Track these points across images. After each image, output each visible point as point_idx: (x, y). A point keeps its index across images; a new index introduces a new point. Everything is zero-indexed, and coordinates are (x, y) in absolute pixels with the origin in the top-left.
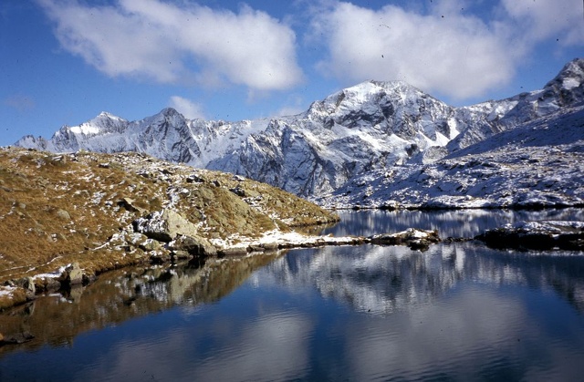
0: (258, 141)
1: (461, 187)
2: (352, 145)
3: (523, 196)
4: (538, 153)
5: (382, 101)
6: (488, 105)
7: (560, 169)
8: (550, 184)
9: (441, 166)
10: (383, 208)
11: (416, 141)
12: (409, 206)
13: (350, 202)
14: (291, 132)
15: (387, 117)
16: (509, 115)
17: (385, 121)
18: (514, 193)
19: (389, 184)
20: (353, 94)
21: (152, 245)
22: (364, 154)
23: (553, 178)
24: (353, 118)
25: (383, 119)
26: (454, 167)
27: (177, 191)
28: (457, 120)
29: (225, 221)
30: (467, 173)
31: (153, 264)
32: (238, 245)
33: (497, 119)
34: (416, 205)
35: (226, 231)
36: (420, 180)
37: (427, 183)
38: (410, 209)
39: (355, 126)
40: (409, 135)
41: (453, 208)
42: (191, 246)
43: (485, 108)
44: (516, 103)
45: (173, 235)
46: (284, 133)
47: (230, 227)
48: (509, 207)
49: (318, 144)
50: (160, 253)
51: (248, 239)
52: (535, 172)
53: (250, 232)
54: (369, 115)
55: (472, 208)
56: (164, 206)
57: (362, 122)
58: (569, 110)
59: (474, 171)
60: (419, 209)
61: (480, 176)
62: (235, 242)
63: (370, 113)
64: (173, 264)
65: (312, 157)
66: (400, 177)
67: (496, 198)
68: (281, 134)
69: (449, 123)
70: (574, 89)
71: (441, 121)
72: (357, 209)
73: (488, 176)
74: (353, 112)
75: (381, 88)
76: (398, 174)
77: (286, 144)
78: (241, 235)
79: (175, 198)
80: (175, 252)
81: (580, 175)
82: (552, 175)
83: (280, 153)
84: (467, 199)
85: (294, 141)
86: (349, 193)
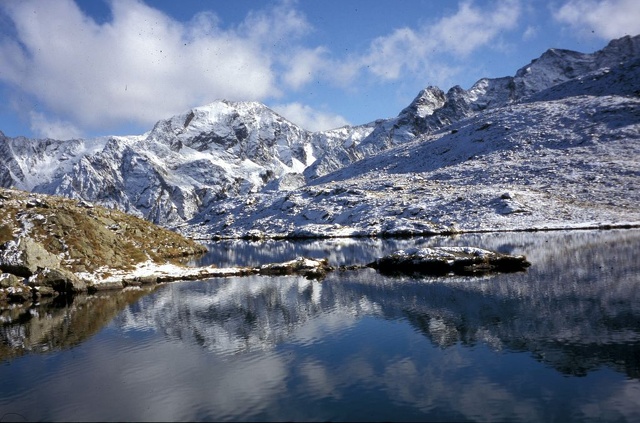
0: (93, 164)
1: (328, 215)
2: (202, 170)
3: (391, 225)
4: (402, 180)
5: (235, 123)
6: (345, 131)
7: (425, 197)
8: (415, 212)
9: (307, 194)
10: (246, 238)
11: (272, 167)
12: (274, 235)
13: (209, 231)
14: (132, 154)
15: (241, 141)
16: (365, 142)
17: (239, 145)
18: (382, 221)
19: (251, 212)
20: (203, 114)
21: (9, 281)
22: (215, 179)
23: (419, 206)
24: (203, 140)
25: (236, 142)
26: (320, 194)
27: (29, 217)
28: (314, 146)
29: (90, 251)
30: (332, 201)
31: (10, 303)
32: (110, 280)
33: (353, 146)
34: (281, 235)
35: (92, 263)
36: (284, 207)
37: (292, 211)
38: (276, 238)
39: (206, 149)
40: (264, 160)
41: (321, 237)
42: (56, 281)
43: (341, 134)
44: (371, 129)
45: (33, 268)
46: (125, 155)
47: (96, 258)
48: (377, 236)
49: (164, 167)
50: (20, 290)
51: (120, 272)
52: (400, 199)
53: (120, 264)
54: (221, 138)
55: (340, 237)
56: (16, 235)
57: (214, 145)
58: (429, 138)
59: (339, 198)
60: (286, 238)
61: (345, 203)
62: (105, 275)
63: (223, 136)
64: (35, 302)
65: (158, 183)
66: (263, 204)
67: (364, 226)
68: (120, 156)
69: (305, 148)
70: (428, 117)
71: (297, 147)
72: (217, 239)
73: (354, 203)
74: (203, 134)
75: (233, 108)
76: (261, 201)
77: (126, 168)
78: (110, 268)
79: (28, 226)
80: (37, 288)
81: (444, 203)
82: (417, 203)
83: (121, 179)
84: (336, 228)
85: (136, 164)
86: (207, 222)
